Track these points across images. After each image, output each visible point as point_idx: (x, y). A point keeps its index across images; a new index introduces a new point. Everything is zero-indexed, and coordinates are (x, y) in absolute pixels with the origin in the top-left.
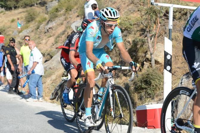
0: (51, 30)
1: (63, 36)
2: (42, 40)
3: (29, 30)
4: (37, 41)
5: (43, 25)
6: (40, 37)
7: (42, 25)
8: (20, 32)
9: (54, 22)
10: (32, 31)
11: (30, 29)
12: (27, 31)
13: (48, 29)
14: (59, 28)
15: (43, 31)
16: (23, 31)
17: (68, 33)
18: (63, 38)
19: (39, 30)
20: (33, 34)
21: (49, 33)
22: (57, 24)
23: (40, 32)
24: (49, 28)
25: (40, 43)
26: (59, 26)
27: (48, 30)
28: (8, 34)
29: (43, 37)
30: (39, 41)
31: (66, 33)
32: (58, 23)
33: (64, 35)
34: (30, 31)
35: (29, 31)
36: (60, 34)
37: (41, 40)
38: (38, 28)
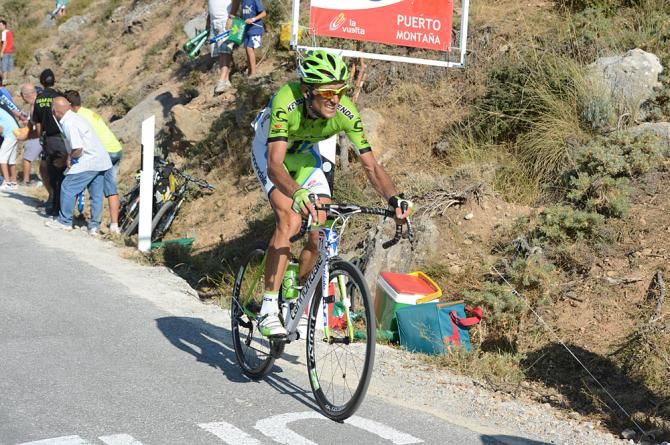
0: (140, 28)
1: (164, 52)
2: (112, 55)
3: (85, 18)
4: (100, 56)
5: (122, 10)
6: (109, 45)
7: (119, 9)
8: (61, 21)
9: (147, 7)
10: (95, 22)
11: (89, 14)
12: (78, 22)
13: (131, 24)
14: (158, 27)
15: (121, 25)
16: (68, 21)
17: (177, 45)
18: (163, 57)
19: (109, 22)
20: (92, 33)
21: (132, 36)
22: (157, 14)
23: (112, 30)
24: (134, 23)
25: (107, 65)
26: (158, 19)
27: (130, 27)
28: (33, 16)
29: (116, 47)
30: (105, 58)
31: (173, 43)
32: (157, 10)
33: (167, 50)
34: (89, 21)
35: (85, 21)
36: (157, 45)
37: (110, 53)
38: (108, 18)
